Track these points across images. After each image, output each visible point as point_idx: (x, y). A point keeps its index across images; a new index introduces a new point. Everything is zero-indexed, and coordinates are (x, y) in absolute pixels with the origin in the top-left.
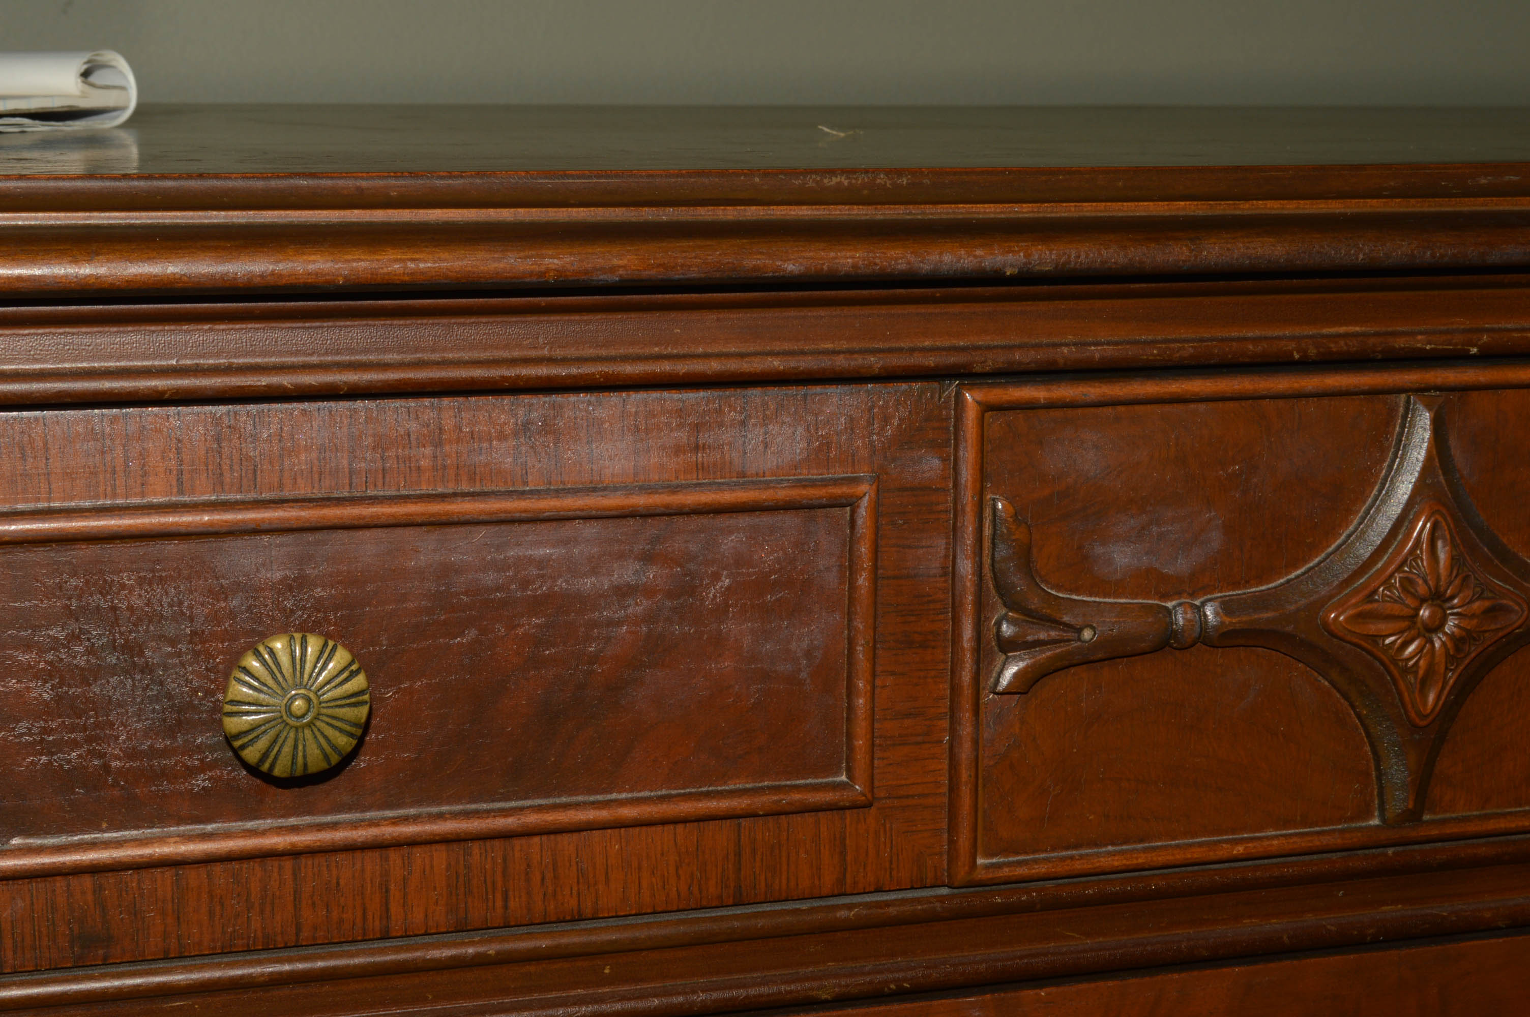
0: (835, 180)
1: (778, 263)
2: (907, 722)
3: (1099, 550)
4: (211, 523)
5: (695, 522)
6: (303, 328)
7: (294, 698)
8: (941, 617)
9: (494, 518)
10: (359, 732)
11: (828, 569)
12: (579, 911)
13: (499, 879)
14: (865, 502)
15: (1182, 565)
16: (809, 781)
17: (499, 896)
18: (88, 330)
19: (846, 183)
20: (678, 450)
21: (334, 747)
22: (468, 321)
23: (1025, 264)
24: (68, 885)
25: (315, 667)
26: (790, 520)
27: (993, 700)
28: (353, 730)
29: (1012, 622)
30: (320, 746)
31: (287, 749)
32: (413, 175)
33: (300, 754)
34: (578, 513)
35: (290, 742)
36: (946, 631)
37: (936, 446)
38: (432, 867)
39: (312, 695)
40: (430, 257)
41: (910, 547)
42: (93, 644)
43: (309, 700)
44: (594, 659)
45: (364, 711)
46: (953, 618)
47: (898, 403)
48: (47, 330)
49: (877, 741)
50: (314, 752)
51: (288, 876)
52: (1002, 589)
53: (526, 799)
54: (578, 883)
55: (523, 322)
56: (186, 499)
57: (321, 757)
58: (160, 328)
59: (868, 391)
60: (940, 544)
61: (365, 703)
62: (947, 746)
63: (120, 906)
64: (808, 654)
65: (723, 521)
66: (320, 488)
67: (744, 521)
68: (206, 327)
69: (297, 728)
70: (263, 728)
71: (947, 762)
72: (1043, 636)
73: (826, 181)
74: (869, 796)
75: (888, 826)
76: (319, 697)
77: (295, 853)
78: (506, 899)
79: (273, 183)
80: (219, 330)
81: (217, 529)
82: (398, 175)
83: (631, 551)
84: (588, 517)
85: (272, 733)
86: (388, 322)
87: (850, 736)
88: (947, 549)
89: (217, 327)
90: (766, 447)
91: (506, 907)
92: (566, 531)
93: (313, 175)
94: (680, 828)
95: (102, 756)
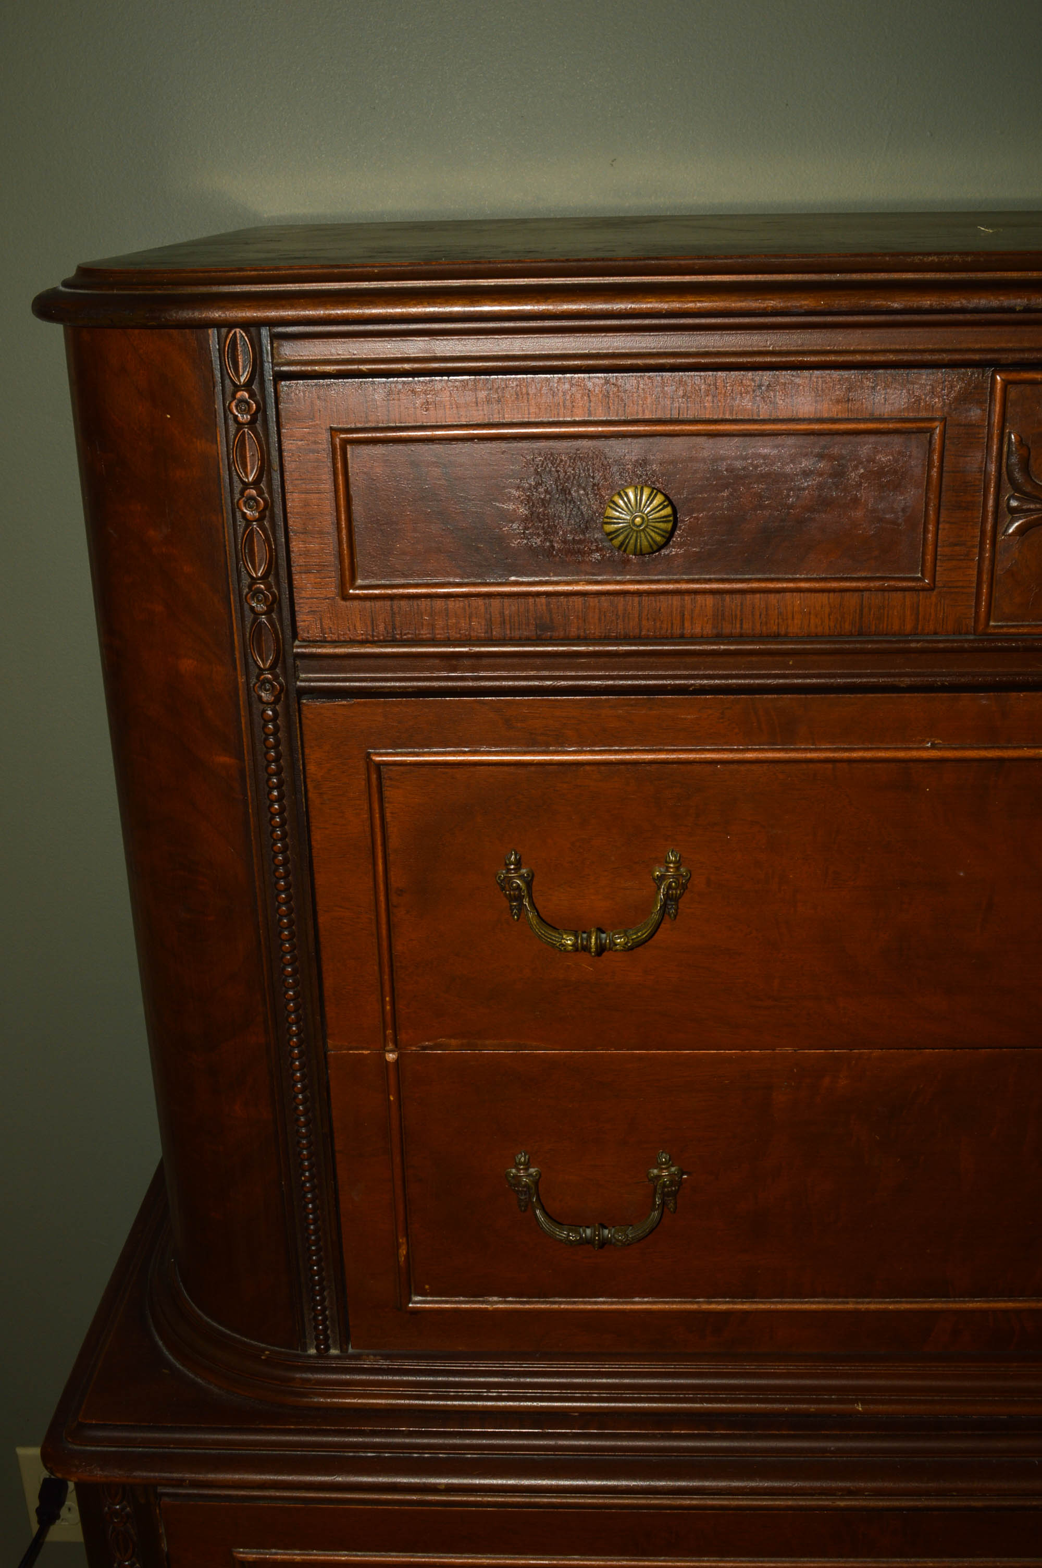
0: (930, 259)
1: (889, 303)
2: (957, 548)
4: (603, 431)
5: (845, 439)
6: (650, 335)
7: (636, 517)
8: (978, 494)
9: (741, 433)
10: (667, 535)
11: (916, 466)
12: (778, 633)
13: (738, 613)
14: (938, 431)
16: (901, 575)
17: (738, 622)
18: (596, 335)
19: (936, 260)
20: (838, 401)
21: (655, 541)
22: (732, 332)
23: (1027, 305)
24: (535, 601)
25: (647, 502)
26: (897, 440)
27: (1004, 539)
28: (664, 534)
29: (1017, 499)
30: (648, 541)
31: (632, 541)
32: (707, 257)
33: (639, 544)
34: (784, 432)
35: (634, 538)
36: (980, 502)
37: (980, 403)
38: (706, 606)
39: (644, 516)
40: (709, 299)
41: (962, 456)
42: (548, 488)
43: (643, 518)
44: (791, 507)
46: (984, 495)
47: (959, 379)
48: (529, 336)
49: (939, 557)
51: (636, 604)
52: (1012, 480)
53: (753, 575)
54: (778, 618)
55: (759, 333)
56: (591, 418)
57: (649, 546)
58: (581, 335)
59: (941, 372)
60: (979, 455)
61: (669, 521)
62: (977, 562)
63: (558, 612)
64: (903, 510)
65: (859, 439)
66: (656, 415)
67: (872, 439)
68: (603, 334)
69: (637, 531)
70: (621, 531)
71: (976, 570)
72: (1032, 506)
73: (925, 259)
74: (932, 585)
75: (942, 601)
76: (648, 517)
77: (639, 593)
78: (741, 624)
79: (638, 263)
80: (609, 336)
81: (606, 434)
82: (699, 258)
83: (812, 452)
84: (789, 433)
85: (626, 533)
86: (691, 333)
87: (924, 554)
88: (983, 458)
89: (608, 334)
90: (885, 401)
91: (741, 628)
92: (779, 440)
93: (657, 259)
94: (831, 595)
95: (551, 542)
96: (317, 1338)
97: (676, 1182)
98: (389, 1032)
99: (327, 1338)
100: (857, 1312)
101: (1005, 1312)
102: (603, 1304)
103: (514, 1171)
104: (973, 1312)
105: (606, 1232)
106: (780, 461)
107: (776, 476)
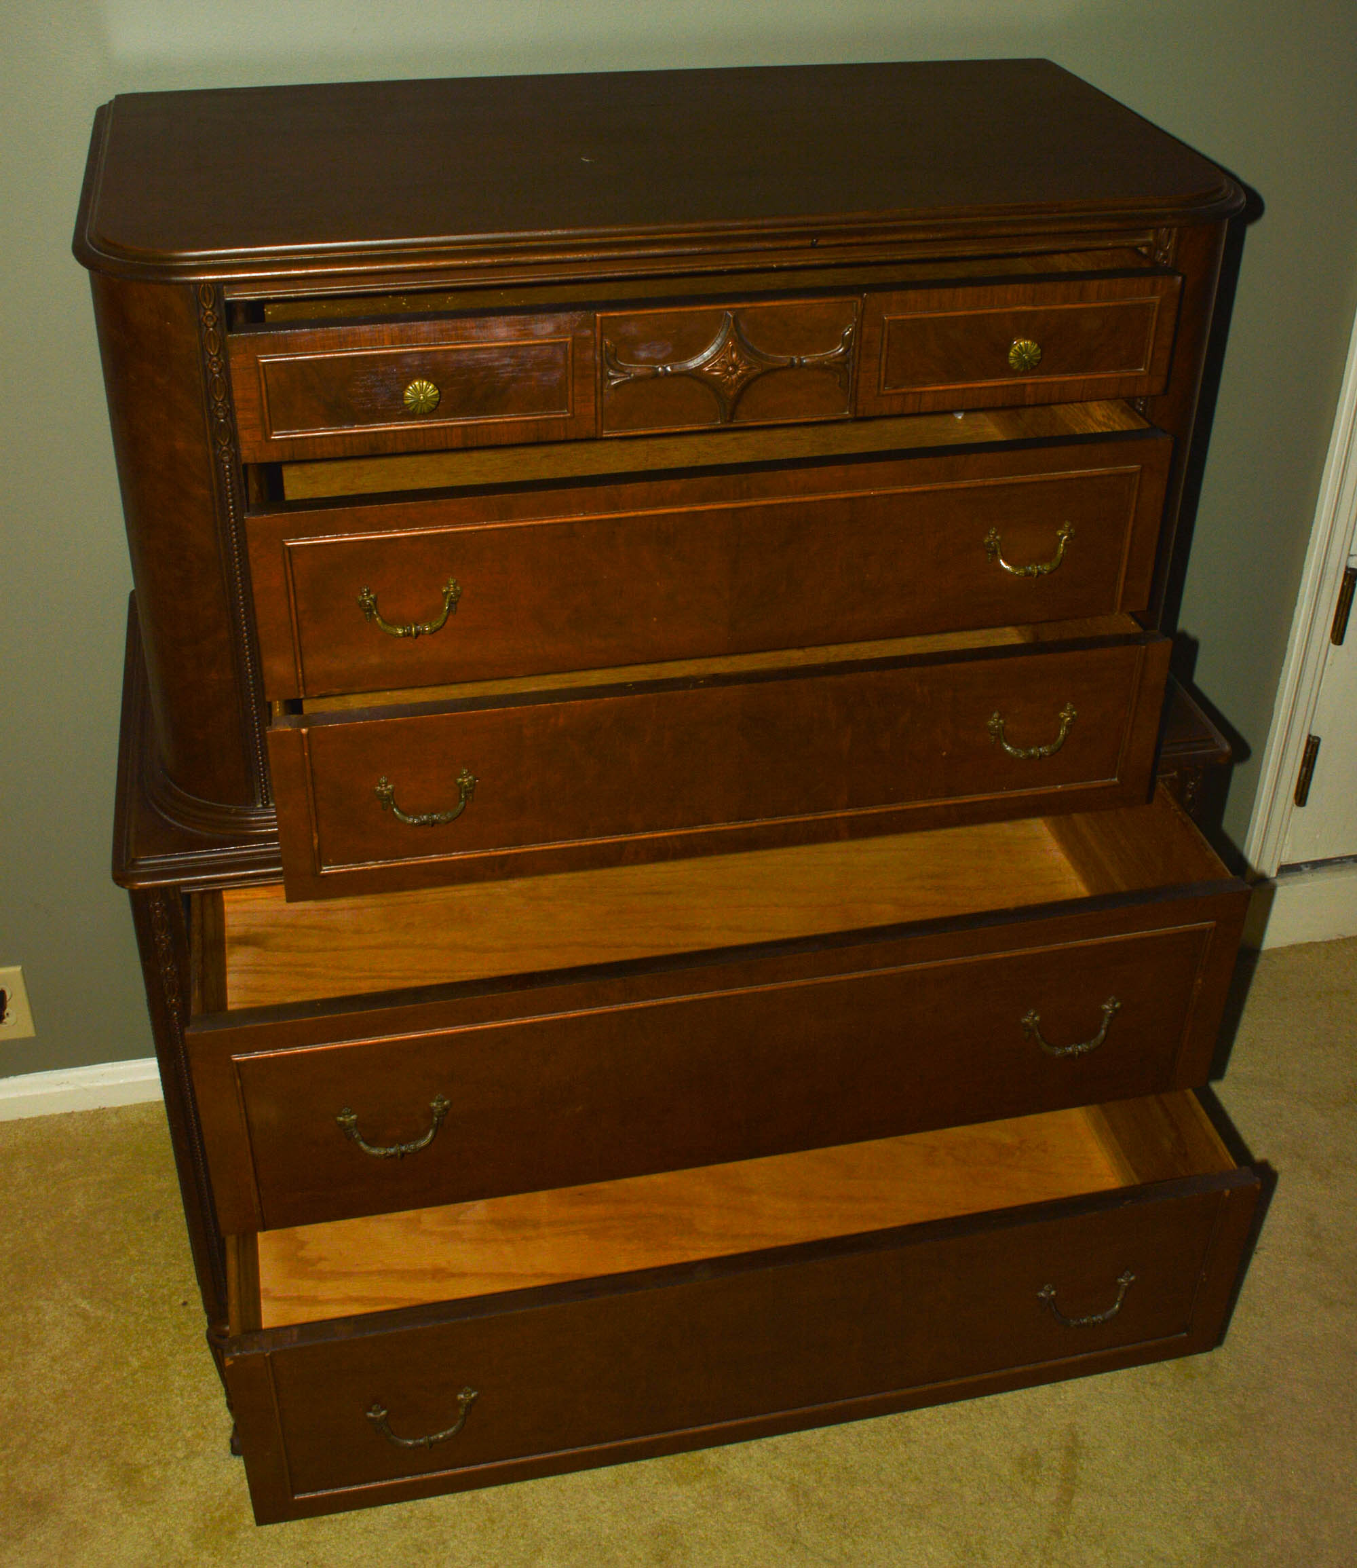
2: (584, 397)
3: (636, 353)
5: (523, 349)
7: (421, 395)
8: (592, 370)
9: (470, 348)
11: (560, 360)
15: (660, 356)
16: (557, 412)
17: (475, 439)
20: (519, 330)
21: (431, 406)
25: (426, 388)
26: (550, 348)
28: (436, 402)
29: (612, 372)
30: (428, 406)
33: (423, 408)
34: (492, 347)
36: (593, 373)
37: (589, 327)
38: (458, 433)
39: (425, 395)
41: (583, 353)
42: (372, 380)
43: (424, 397)
44: (498, 382)
45: (438, 399)
46: (595, 371)
47: (578, 316)
49: (575, 401)
50: (426, 408)
51: (422, 434)
52: (609, 363)
59: (569, 315)
60: (591, 353)
61: (439, 396)
62: (594, 403)
64: (555, 380)
65: (530, 348)
67: (537, 347)
70: (414, 402)
71: (594, 407)
72: (620, 375)
74: (573, 416)
76: (427, 395)
77: (423, 429)
78: (477, 440)
83: (507, 357)
84: (495, 348)
85: (416, 403)
88: (593, 353)
90: (543, 329)
92: (490, 351)
95: (374, 406)
96: (262, 797)
97: (472, 784)
98: (301, 688)
99: (268, 797)
100: (580, 847)
101: (664, 838)
102: (435, 858)
103: (379, 788)
104: (645, 840)
105: (435, 816)
106: (491, 360)
107: (490, 368)
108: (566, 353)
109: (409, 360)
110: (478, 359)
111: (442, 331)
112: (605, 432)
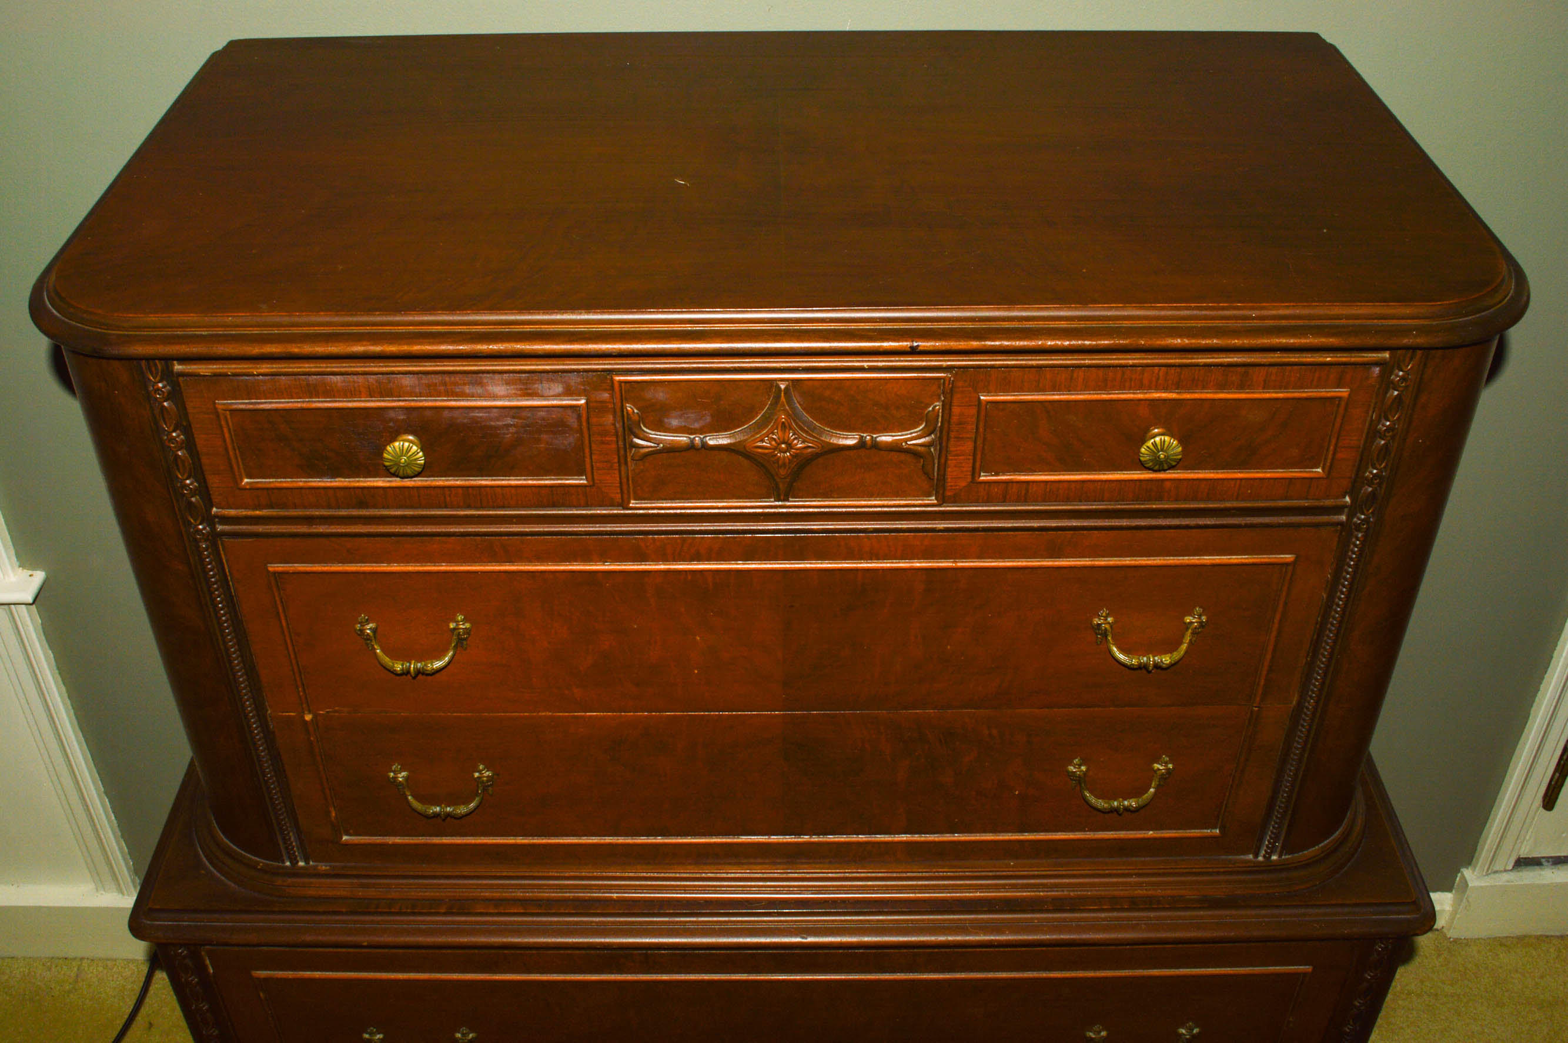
2: (605, 464)
3: (666, 420)
8: (613, 436)
11: (574, 422)
12: (504, 505)
13: (478, 496)
15: (697, 425)
24: (354, 490)
26: (560, 409)
31: (401, 471)
36: (614, 440)
37: (607, 391)
38: (458, 493)
41: (601, 417)
44: (500, 443)
47: (592, 378)
49: (594, 468)
50: (409, 471)
51: (416, 492)
52: (631, 431)
54: (503, 499)
57: (412, 473)
60: (611, 418)
63: (369, 496)
64: (570, 444)
67: (544, 409)
70: (394, 466)
71: (618, 475)
72: (648, 444)
77: (416, 487)
78: (481, 502)
83: (509, 415)
85: (396, 468)
90: (549, 389)
92: (487, 409)
97: (491, 779)
98: (305, 705)
103: (392, 775)
106: (491, 419)
107: (491, 427)
108: (579, 417)
109: (392, 414)
110: (473, 418)
111: (429, 386)
112: (632, 502)
